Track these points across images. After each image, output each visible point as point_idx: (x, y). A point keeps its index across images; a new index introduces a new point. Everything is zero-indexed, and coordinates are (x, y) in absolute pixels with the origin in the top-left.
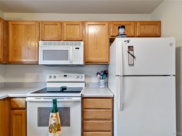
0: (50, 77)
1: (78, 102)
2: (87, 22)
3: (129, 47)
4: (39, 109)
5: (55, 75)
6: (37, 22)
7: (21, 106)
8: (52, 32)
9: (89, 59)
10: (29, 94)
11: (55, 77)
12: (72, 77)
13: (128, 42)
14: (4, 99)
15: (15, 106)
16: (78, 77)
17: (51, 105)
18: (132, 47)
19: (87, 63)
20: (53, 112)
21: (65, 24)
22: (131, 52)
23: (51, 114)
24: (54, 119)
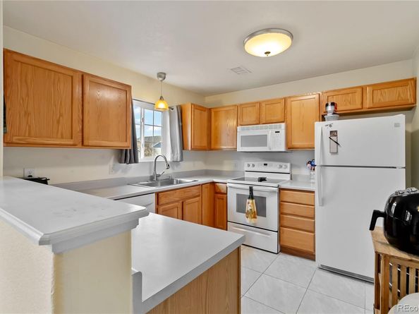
0: (249, 165)
1: (274, 192)
2: (290, 97)
3: (331, 132)
4: (238, 195)
5: (253, 163)
6: (235, 105)
7: (223, 191)
8: (251, 115)
9: (293, 144)
10: (229, 181)
11: (254, 166)
12: (273, 166)
13: (330, 126)
14: (211, 183)
15: (218, 191)
16: (281, 167)
17: (248, 193)
18: (336, 131)
19: (290, 148)
20: (249, 198)
21: (263, 105)
22: (334, 138)
23: (248, 200)
24: (250, 205)
